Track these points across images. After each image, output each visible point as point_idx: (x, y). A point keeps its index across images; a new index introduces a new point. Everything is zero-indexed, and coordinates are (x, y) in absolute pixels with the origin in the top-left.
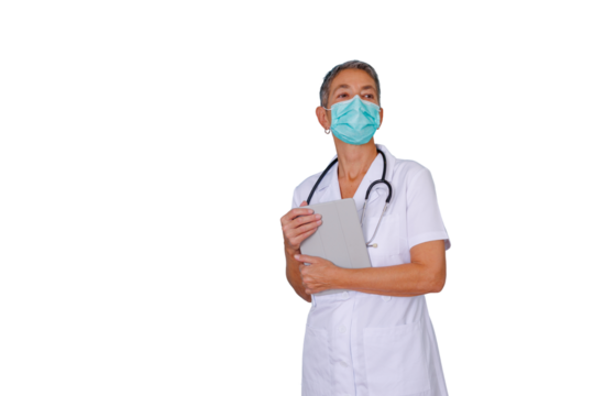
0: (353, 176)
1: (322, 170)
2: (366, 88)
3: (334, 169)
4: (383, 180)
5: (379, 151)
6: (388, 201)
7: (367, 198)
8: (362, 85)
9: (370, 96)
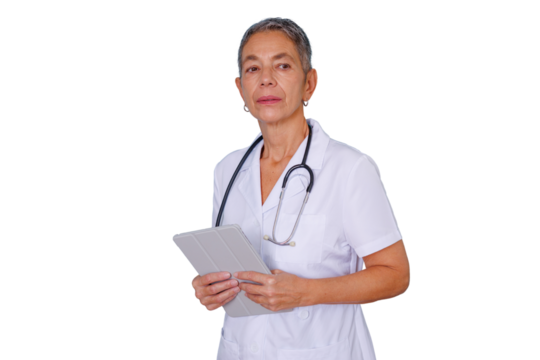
0: (277, 159)
2: (278, 57)
3: (258, 148)
4: (304, 165)
6: (309, 189)
7: (284, 186)
8: (272, 54)
9: (286, 66)
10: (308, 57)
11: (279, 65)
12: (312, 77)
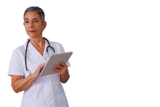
4: (50, 46)
9: (36, 21)
10: (43, 18)
11: (34, 21)
12: (45, 23)
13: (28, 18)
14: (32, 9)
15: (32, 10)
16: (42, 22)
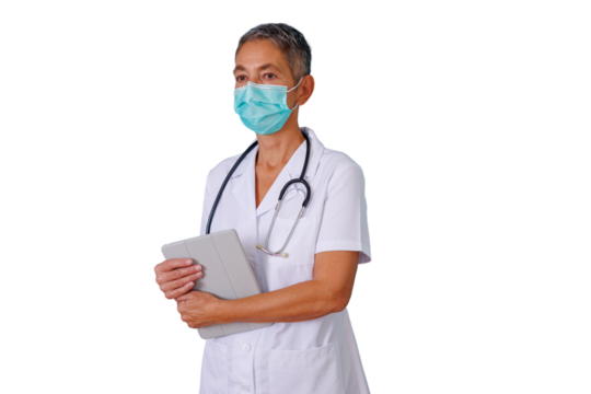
0: (272, 164)
1: (241, 153)
3: (253, 153)
4: (302, 179)
5: (305, 136)
6: (305, 204)
7: (281, 198)
8: (258, 65)
9: (270, 76)
10: (301, 64)
11: (265, 75)
12: (309, 82)
13: (245, 65)
14: (259, 33)
15: (260, 37)
16: (293, 77)
